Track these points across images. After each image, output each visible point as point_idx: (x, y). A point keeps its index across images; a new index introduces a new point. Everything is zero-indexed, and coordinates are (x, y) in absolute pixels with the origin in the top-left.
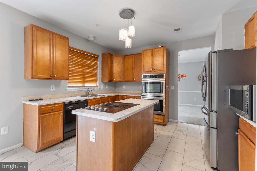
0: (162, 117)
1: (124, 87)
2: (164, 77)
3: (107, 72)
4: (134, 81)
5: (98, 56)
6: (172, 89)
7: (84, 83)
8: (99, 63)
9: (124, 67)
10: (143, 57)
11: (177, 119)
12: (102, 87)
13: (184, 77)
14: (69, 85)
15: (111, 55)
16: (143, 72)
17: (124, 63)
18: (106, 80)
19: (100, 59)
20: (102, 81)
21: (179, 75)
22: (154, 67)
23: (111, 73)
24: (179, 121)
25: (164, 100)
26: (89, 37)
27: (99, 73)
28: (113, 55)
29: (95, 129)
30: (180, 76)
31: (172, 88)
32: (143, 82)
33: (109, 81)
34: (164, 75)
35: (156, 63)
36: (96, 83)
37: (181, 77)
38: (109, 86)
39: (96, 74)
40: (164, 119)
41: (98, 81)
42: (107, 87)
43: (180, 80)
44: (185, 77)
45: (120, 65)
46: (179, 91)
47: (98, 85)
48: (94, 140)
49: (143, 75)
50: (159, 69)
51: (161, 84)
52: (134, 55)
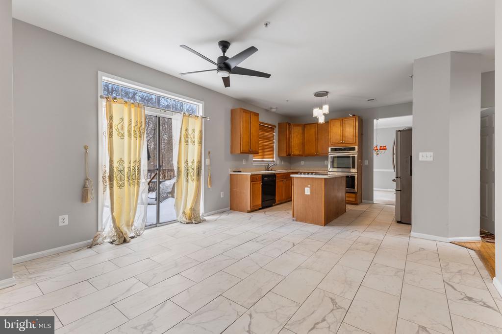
0: (354, 195)
1: (303, 163)
2: (357, 150)
3: (285, 145)
4: (317, 155)
5: (275, 127)
6: (365, 164)
7: (263, 158)
8: (275, 134)
9: (304, 138)
10: (329, 127)
11: (372, 200)
12: (278, 162)
13: (384, 149)
14: (254, 159)
15: (289, 124)
16: (330, 145)
17: (303, 133)
18: (284, 155)
19: (276, 129)
20: (279, 156)
21: (376, 147)
22: (344, 139)
23: (289, 146)
24: (375, 202)
25: (356, 176)
26: (271, 108)
27: (275, 146)
28: (292, 124)
29: (309, 186)
30: (378, 148)
31: (366, 162)
32: (330, 156)
33: (287, 156)
34: (356, 147)
35: (346, 135)
36: (273, 158)
37: (380, 149)
38: (284, 161)
39: (273, 147)
40: (356, 198)
41: (275, 156)
42: (283, 163)
43: (378, 154)
44: (386, 149)
45: (299, 136)
46: (374, 170)
47: (275, 160)
48: (309, 194)
49: (330, 148)
50: (350, 141)
51: (353, 158)
52: (318, 124)
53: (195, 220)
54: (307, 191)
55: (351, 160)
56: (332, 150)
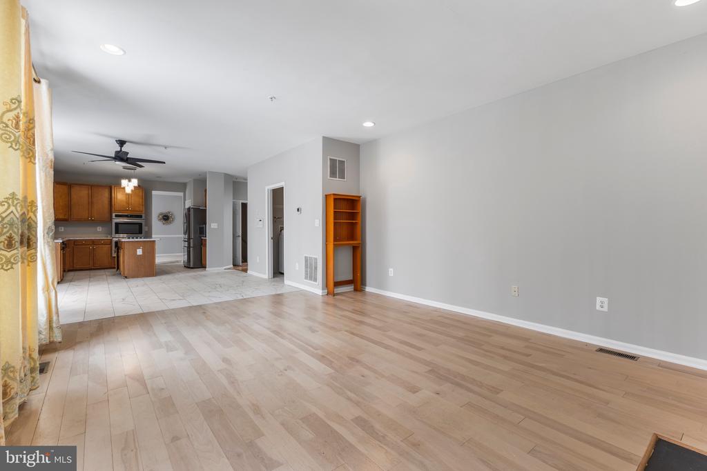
2: (143, 218)
9: (69, 200)
10: (113, 193)
16: (114, 211)
22: (130, 206)
29: (141, 248)
32: (114, 222)
34: (143, 215)
35: (133, 203)
45: (64, 197)
48: (141, 253)
49: (114, 215)
50: (137, 209)
51: (140, 225)
52: (92, 187)
55: (137, 226)
56: (116, 216)
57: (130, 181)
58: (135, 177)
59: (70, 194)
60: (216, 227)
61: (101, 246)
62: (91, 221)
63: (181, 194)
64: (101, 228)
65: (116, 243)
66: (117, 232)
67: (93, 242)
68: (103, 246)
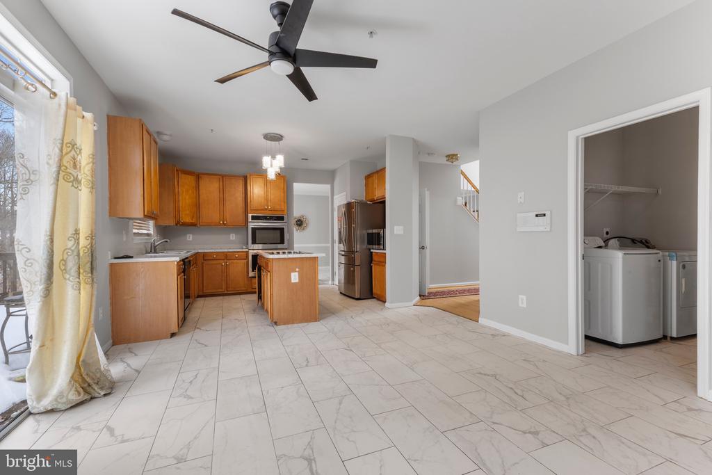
2: (285, 220)
3: (172, 205)
10: (248, 185)
14: (134, 231)
16: (250, 210)
18: (171, 222)
22: (269, 204)
26: (160, 133)
29: (297, 270)
32: (251, 227)
33: (176, 224)
35: (272, 199)
45: (191, 191)
48: (297, 281)
49: (250, 215)
50: (278, 207)
51: (282, 230)
52: (223, 177)
53: (102, 388)
54: (295, 277)
55: (278, 233)
56: (254, 218)
57: (274, 157)
58: (280, 152)
59: (197, 187)
60: (402, 232)
61: (235, 261)
62: (223, 226)
63: (328, 187)
64: (234, 235)
65: (255, 257)
66: (254, 242)
67: (227, 256)
68: (239, 261)
